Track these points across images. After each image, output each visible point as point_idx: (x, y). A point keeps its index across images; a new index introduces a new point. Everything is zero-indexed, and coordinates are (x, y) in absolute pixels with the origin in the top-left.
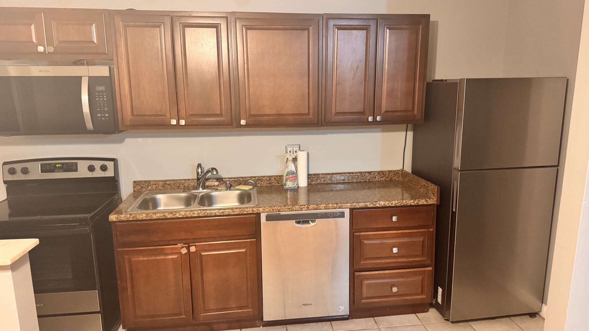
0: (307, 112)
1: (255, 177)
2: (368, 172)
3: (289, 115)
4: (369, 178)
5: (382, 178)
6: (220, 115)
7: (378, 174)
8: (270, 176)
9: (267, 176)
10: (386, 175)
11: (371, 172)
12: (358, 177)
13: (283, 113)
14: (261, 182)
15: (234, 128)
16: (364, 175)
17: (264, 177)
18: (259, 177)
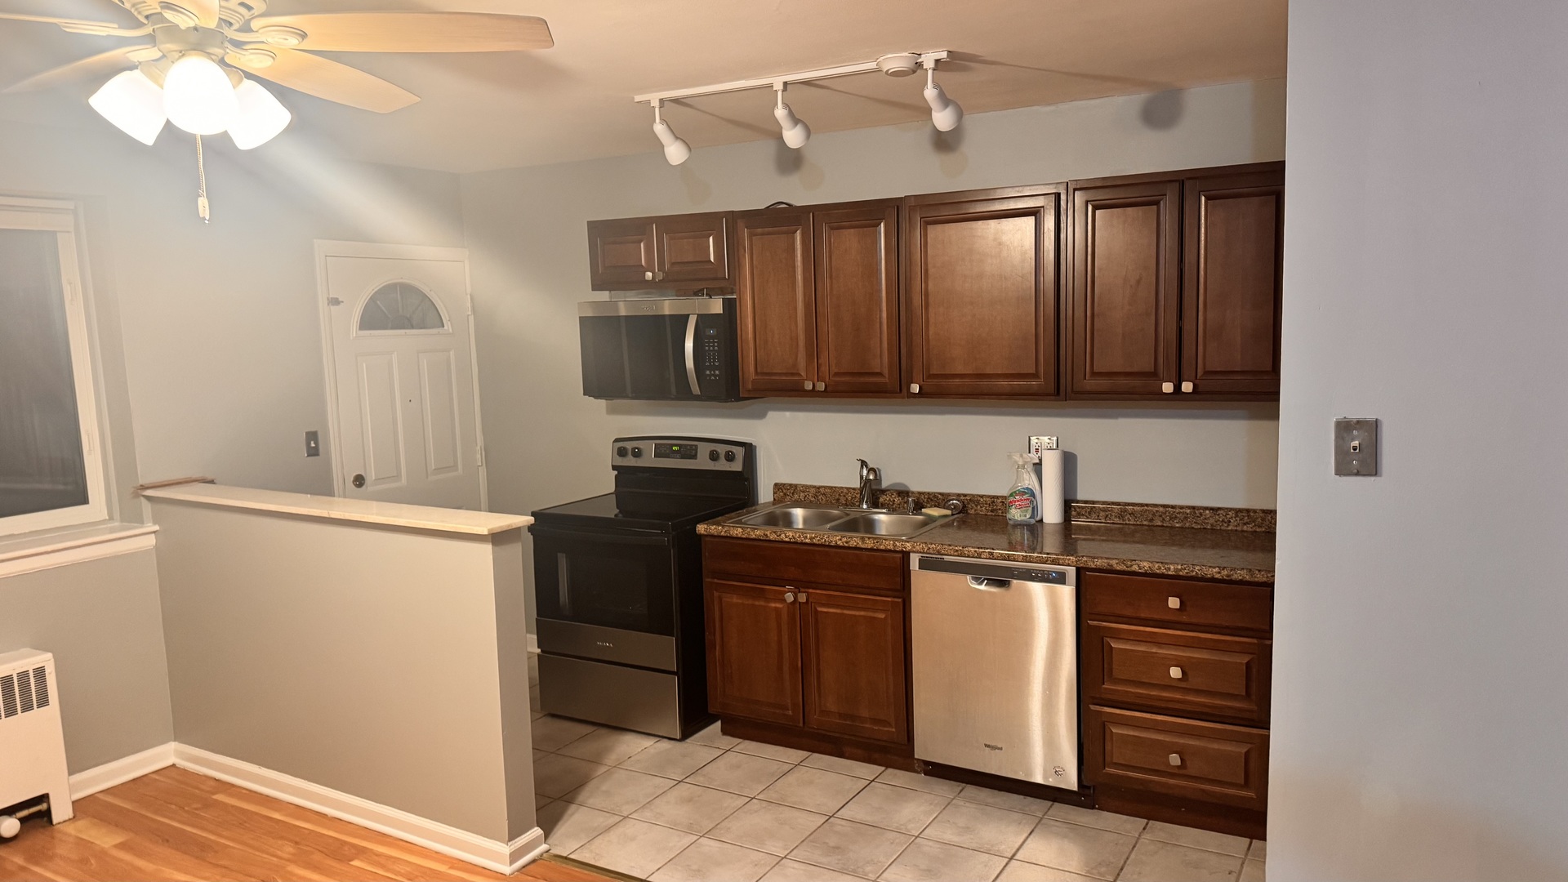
0: (1033, 371)
1: (965, 495)
2: (1212, 509)
3: (999, 376)
4: (1212, 521)
5: (1245, 524)
7: (1237, 516)
8: (994, 497)
9: (989, 496)
10: (1257, 518)
11: (1219, 509)
12: (1185, 517)
13: (988, 371)
14: (976, 506)
16: (1201, 514)
17: (982, 496)
18: (973, 496)
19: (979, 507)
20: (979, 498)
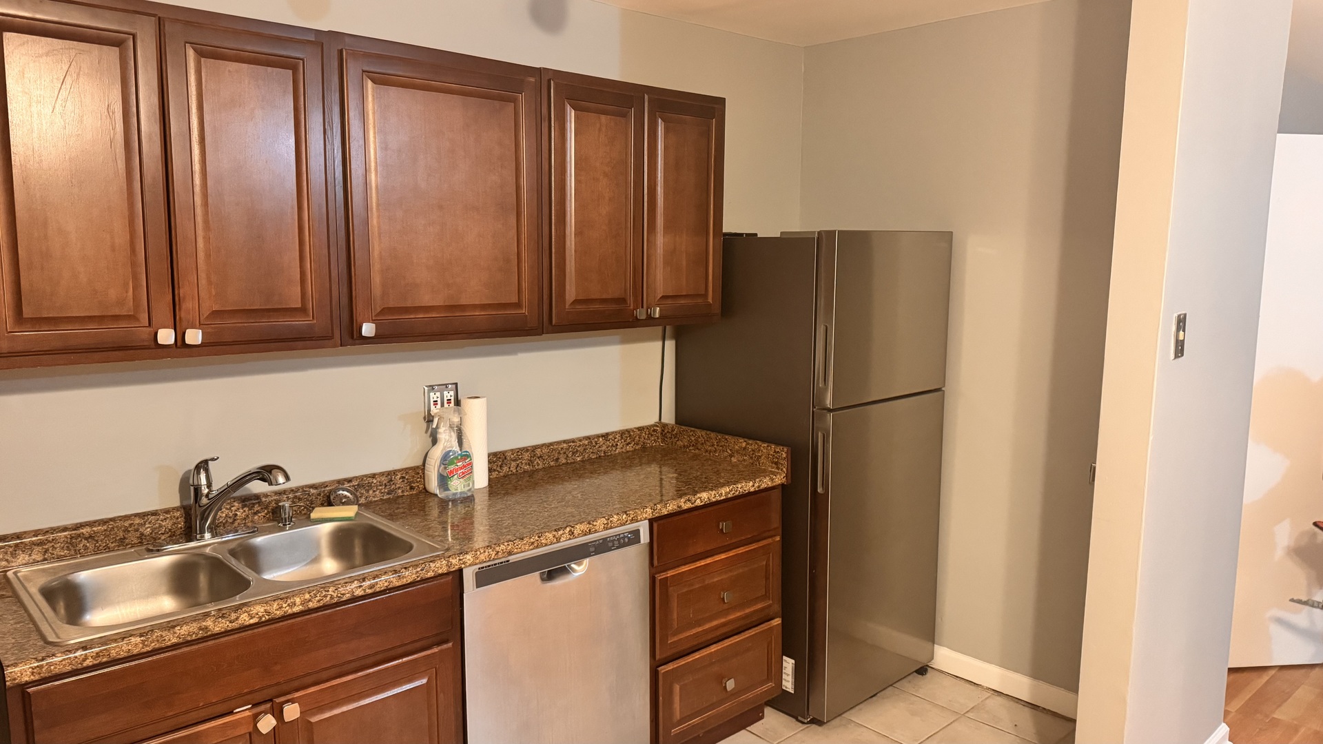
1: (349, 480)
3: (475, 307)
5: (627, 444)
6: (303, 310)
8: (389, 473)
9: (382, 474)
11: (607, 434)
14: (368, 491)
15: (335, 346)
17: (373, 476)
18: (362, 478)
19: (371, 492)
20: (371, 480)
